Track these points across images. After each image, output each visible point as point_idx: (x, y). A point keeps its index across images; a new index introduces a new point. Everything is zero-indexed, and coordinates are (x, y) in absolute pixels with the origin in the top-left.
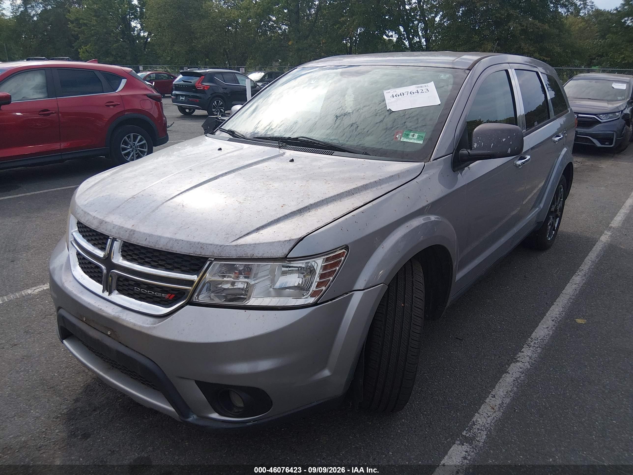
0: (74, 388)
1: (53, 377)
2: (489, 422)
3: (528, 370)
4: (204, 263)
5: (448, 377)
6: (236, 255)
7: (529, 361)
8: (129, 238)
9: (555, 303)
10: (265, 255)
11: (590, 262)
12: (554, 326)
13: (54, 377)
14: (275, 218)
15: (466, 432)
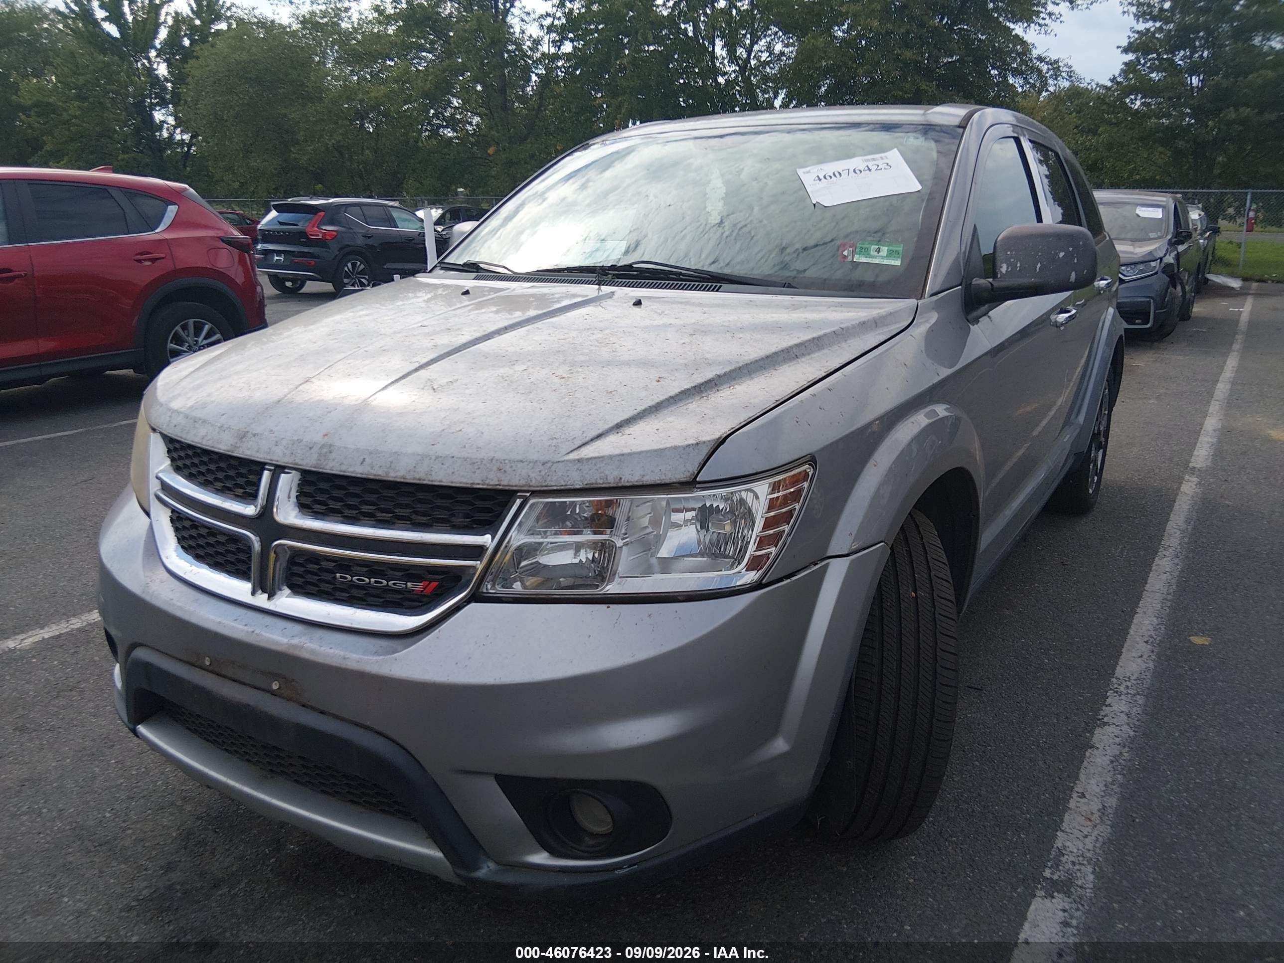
0: (157, 842)
1: (101, 821)
2: (1090, 846)
3: (1133, 740)
4: (507, 505)
5: (977, 763)
6: (581, 481)
7: (1126, 721)
8: (319, 462)
9: (1139, 609)
10: (645, 479)
11: (1179, 532)
12: (1153, 652)
13: (105, 820)
14: (651, 403)
15: (1050, 871)
